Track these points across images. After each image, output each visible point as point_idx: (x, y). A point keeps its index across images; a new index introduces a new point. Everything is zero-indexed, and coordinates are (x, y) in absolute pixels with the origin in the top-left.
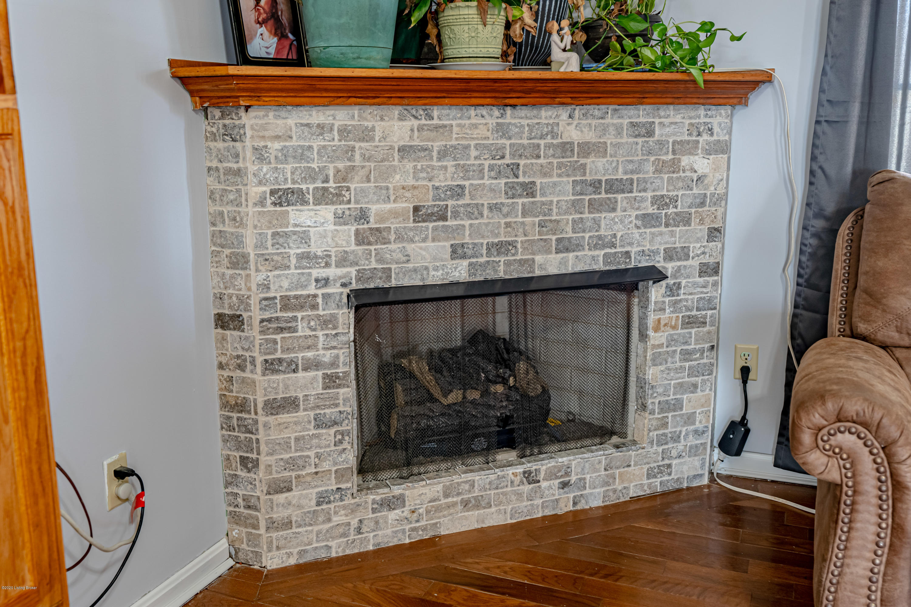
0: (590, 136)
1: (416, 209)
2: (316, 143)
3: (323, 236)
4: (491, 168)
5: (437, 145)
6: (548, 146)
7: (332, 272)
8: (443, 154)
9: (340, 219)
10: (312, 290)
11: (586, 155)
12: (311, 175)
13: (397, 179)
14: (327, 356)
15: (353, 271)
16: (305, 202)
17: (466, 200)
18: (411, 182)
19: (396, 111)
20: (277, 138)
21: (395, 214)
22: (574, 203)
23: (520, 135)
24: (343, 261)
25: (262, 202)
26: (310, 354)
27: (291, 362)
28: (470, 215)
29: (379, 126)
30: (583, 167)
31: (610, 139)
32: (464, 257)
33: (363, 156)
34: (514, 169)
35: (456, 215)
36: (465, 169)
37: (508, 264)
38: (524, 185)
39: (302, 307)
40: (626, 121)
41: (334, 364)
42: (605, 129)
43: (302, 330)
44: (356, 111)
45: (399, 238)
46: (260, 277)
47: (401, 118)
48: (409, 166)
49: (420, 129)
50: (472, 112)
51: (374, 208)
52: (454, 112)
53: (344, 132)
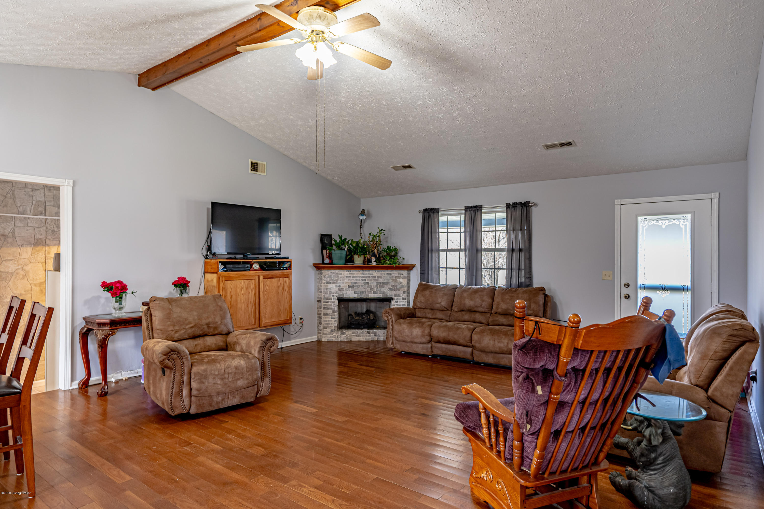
0: (379, 275)
1: (348, 285)
2: (333, 275)
3: (333, 289)
4: (361, 280)
5: (352, 276)
6: (371, 276)
7: (334, 294)
8: (353, 277)
9: (336, 286)
10: (331, 297)
11: (378, 278)
12: (332, 280)
13: (345, 281)
14: (333, 307)
15: (338, 295)
16: (331, 284)
17: (357, 284)
18: (348, 281)
19: (345, 271)
20: (327, 274)
21: (345, 286)
22: (376, 286)
23: (366, 275)
24: (336, 293)
25: (324, 283)
26: (331, 307)
27: (328, 308)
28: (357, 287)
29: (343, 273)
30: (378, 280)
31: (383, 275)
32: (356, 293)
33: (340, 277)
34: (365, 280)
35: (355, 287)
36: (357, 280)
37: (364, 295)
38: (367, 283)
39: (329, 300)
40: (386, 273)
41: (334, 309)
42: (382, 274)
43: (330, 303)
44: (339, 270)
45: (346, 290)
46: (323, 294)
47: (346, 272)
48: (347, 279)
49: (349, 273)
50: (358, 271)
51: (342, 285)
52: (354, 271)
53: (337, 274)
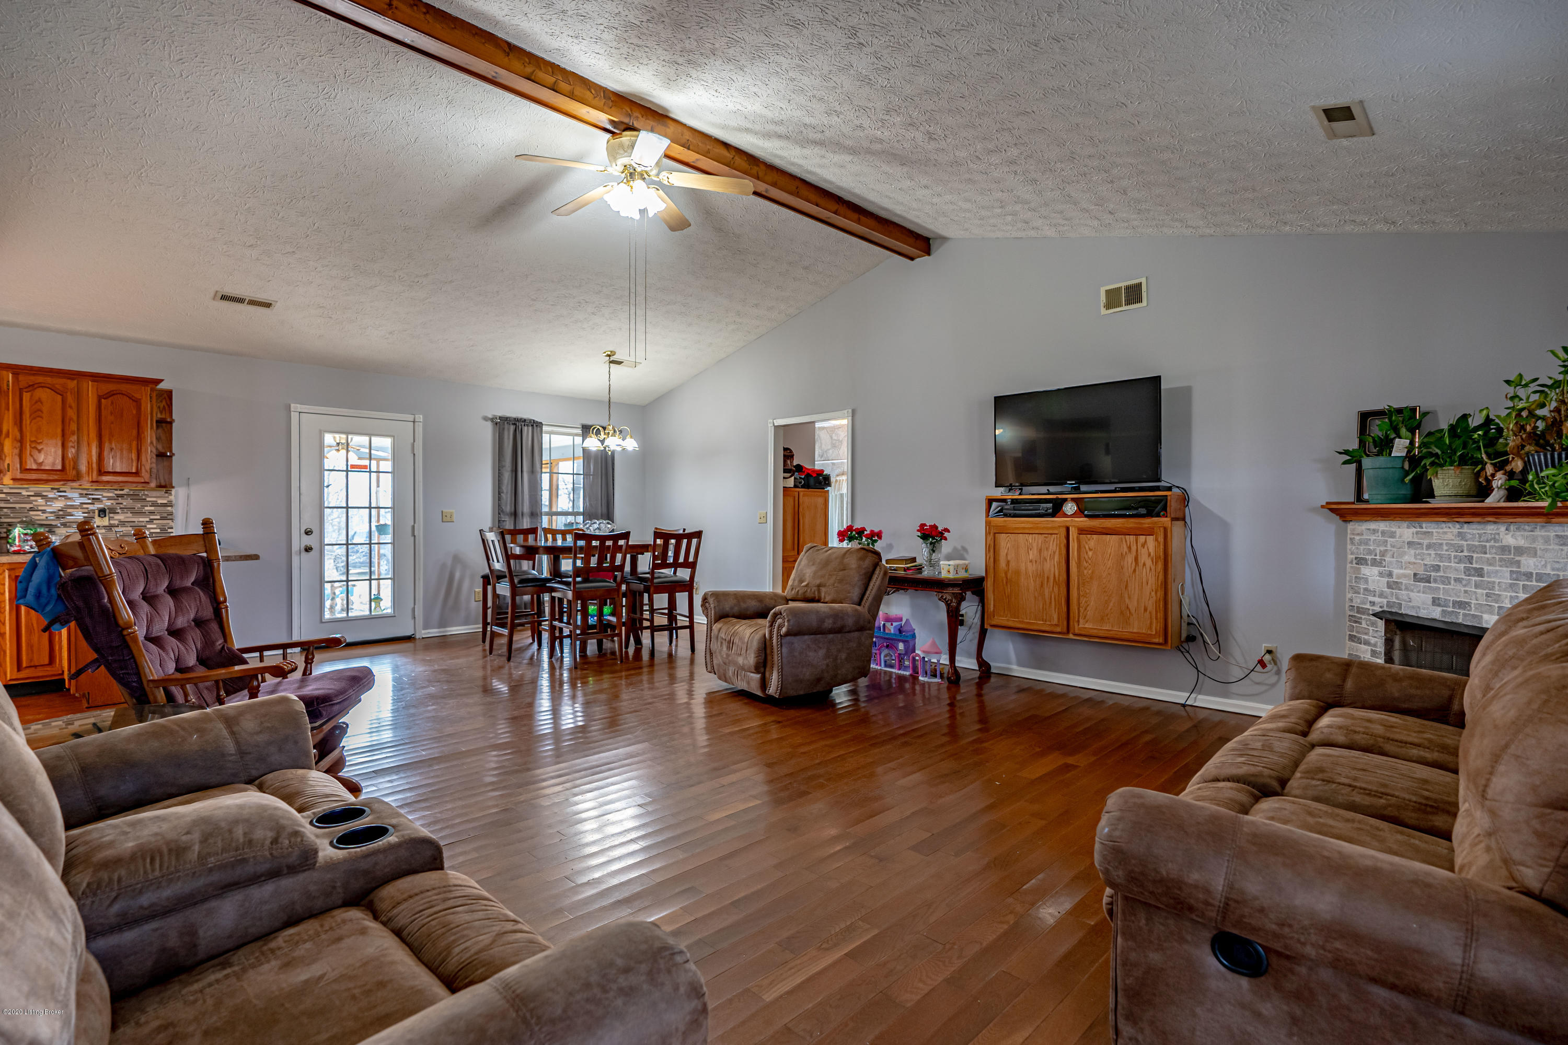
0: (1521, 542)
1: (1415, 575)
2: (1373, 538)
3: (1374, 581)
4: (1455, 557)
5: (1426, 542)
6: (1492, 547)
7: (1377, 599)
8: (1429, 547)
9: (1381, 574)
10: (1368, 606)
11: (1521, 554)
12: (1370, 552)
13: (1407, 558)
14: (1373, 640)
15: (1385, 601)
16: (1367, 565)
17: (1441, 574)
18: (1413, 560)
19: (1405, 524)
20: (1358, 534)
21: (1405, 576)
22: (1511, 585)
23: (1473, 539)
24: (1381, 595)
25: (1351, 562)
26: (1366, 637)
27: (1359, 639)
28: (1443, 583)
29: (1398, 531)
30: (1518, 563)
31: (1539, 545)
32: (1439, 605)
33: (1391, 545)
34: (1470, 559)
35: (1435, 581)
36: (1440, 556)
37: (1465, 615)
38: (1475, 569)
39: (1363, 613)
40: (1552, 534)
41: (1375, 645)
42: (1534, 539)
43: (1364, 625)
44: (1387, 523)
45: (1407, 589)
46: (1349, 596)
47: (1408, 527)
48: (1412, 552)
49: (1417, 533)
50: (1444, 525)
51: (1396, 571)
52: (1433, 525)
53: (1383, 533)
